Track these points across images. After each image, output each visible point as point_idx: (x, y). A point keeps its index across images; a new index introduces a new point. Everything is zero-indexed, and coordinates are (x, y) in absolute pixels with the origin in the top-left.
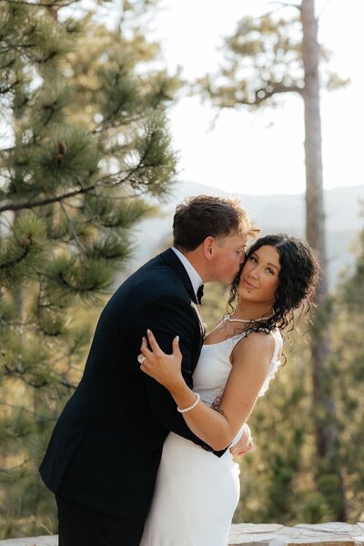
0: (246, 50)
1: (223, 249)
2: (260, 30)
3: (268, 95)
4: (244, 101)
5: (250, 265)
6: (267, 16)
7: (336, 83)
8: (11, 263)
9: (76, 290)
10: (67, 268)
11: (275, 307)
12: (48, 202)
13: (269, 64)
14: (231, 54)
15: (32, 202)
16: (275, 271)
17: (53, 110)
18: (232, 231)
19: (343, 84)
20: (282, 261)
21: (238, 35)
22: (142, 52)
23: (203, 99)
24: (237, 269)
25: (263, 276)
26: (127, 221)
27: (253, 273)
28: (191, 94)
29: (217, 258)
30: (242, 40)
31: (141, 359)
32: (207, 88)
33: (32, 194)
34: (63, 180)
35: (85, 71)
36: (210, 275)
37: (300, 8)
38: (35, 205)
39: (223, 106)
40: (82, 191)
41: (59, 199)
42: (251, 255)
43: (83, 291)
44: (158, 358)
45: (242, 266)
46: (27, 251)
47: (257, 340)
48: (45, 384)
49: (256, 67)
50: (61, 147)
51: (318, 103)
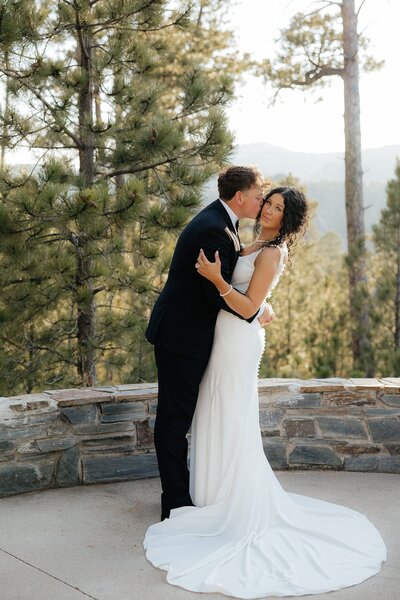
0: (298, 41)
1: (248, 198)
2: (310, 24)
3: (317, 77)
4: (298, 83)
5: (266, 206)
6: (317, 12)
7: (373, 65)
8: (123, 210)
9: (165, 228)
10: (159, 213)
11: (280, 231)
12: (145, 168)
13: (317, 51)
14: (286, 44)
15: (135, 168)
16: (282, 209)
17: (148, 104)
18: (252, 186)
19: (379, 65)
20: (285, 202)
21: (292, 30)
22: (216, 44)
23: (266, 80)
24: (259, 209)
25: (274, 212)
26: (199, 181)
27: (268, 211)
28: (257, 75)
29: (244, 204)
30: (296, 32)
31: (197, 266)
32: (268, 72)
33: (134, 163)
34: (156, 155)
35: (172, 61)
36: (243, 214)
37: (342, 6)
38: (137, 171)
39: (281, 86)
40: (168, 161)
41: (153, 167)
42: (266, 200)
43: (169, 228)
44: (206, 265)
45: (262, 206)
46: (133, 201)
47: (269, 252)
48: (145, 290)
49: (307, 54)
50: (154, 132)
51: (357, 82)
